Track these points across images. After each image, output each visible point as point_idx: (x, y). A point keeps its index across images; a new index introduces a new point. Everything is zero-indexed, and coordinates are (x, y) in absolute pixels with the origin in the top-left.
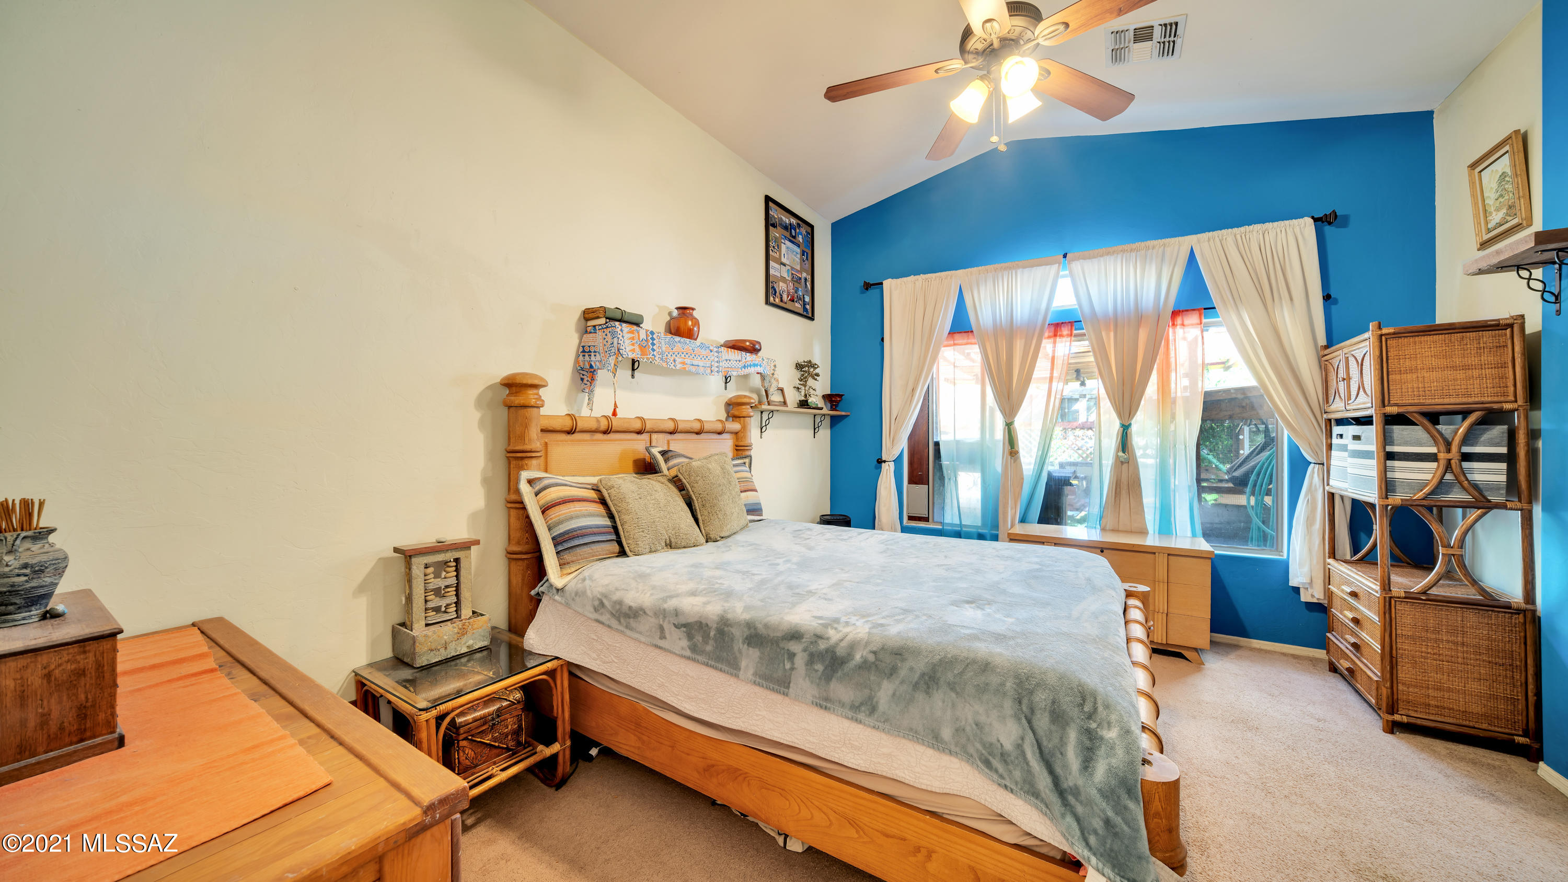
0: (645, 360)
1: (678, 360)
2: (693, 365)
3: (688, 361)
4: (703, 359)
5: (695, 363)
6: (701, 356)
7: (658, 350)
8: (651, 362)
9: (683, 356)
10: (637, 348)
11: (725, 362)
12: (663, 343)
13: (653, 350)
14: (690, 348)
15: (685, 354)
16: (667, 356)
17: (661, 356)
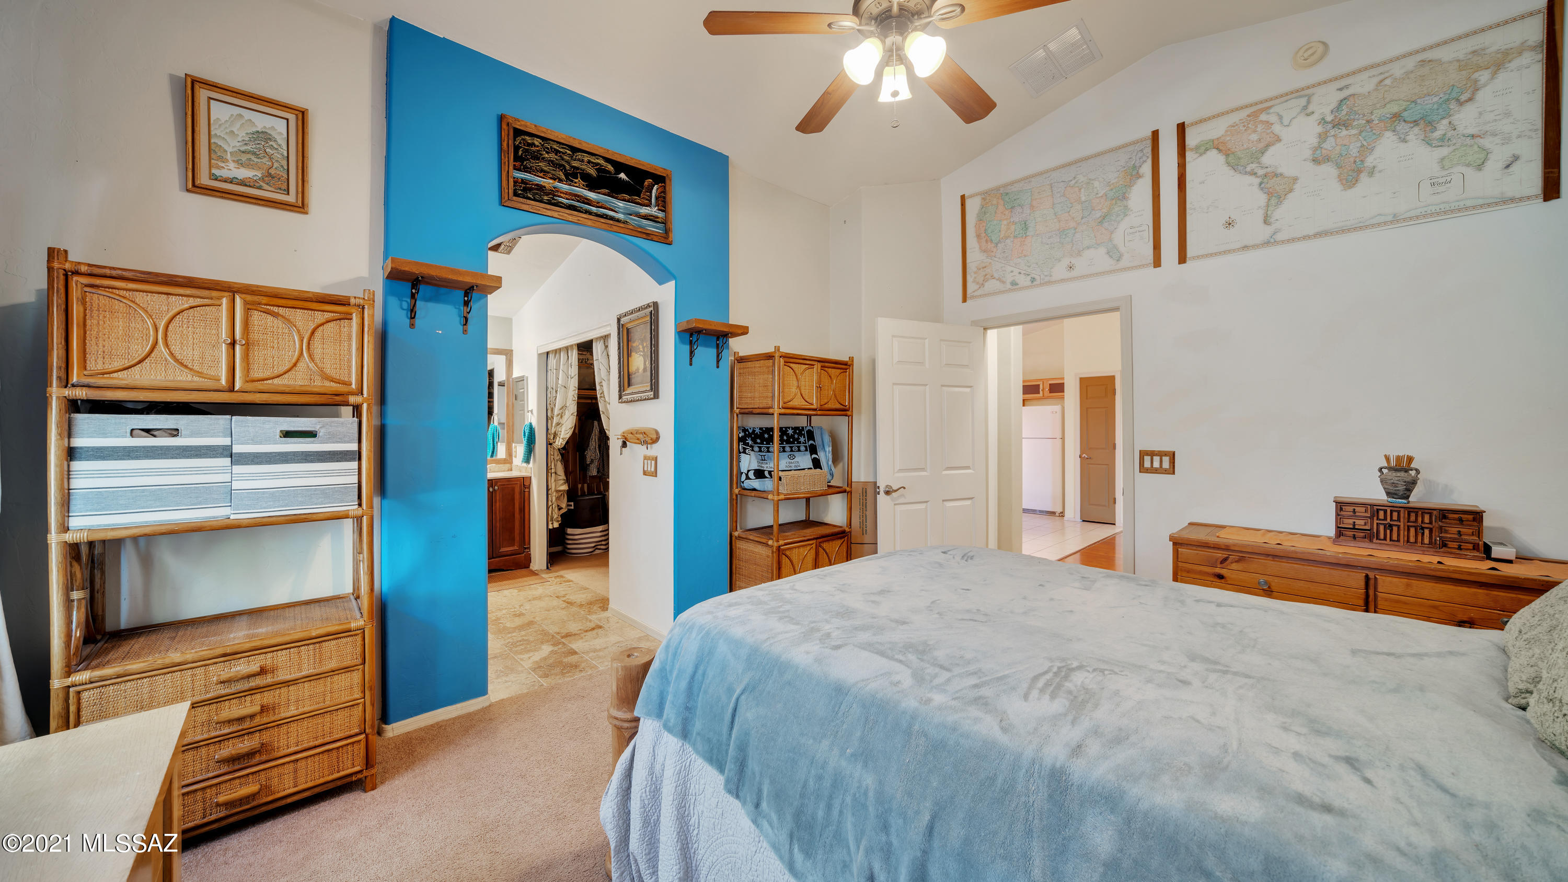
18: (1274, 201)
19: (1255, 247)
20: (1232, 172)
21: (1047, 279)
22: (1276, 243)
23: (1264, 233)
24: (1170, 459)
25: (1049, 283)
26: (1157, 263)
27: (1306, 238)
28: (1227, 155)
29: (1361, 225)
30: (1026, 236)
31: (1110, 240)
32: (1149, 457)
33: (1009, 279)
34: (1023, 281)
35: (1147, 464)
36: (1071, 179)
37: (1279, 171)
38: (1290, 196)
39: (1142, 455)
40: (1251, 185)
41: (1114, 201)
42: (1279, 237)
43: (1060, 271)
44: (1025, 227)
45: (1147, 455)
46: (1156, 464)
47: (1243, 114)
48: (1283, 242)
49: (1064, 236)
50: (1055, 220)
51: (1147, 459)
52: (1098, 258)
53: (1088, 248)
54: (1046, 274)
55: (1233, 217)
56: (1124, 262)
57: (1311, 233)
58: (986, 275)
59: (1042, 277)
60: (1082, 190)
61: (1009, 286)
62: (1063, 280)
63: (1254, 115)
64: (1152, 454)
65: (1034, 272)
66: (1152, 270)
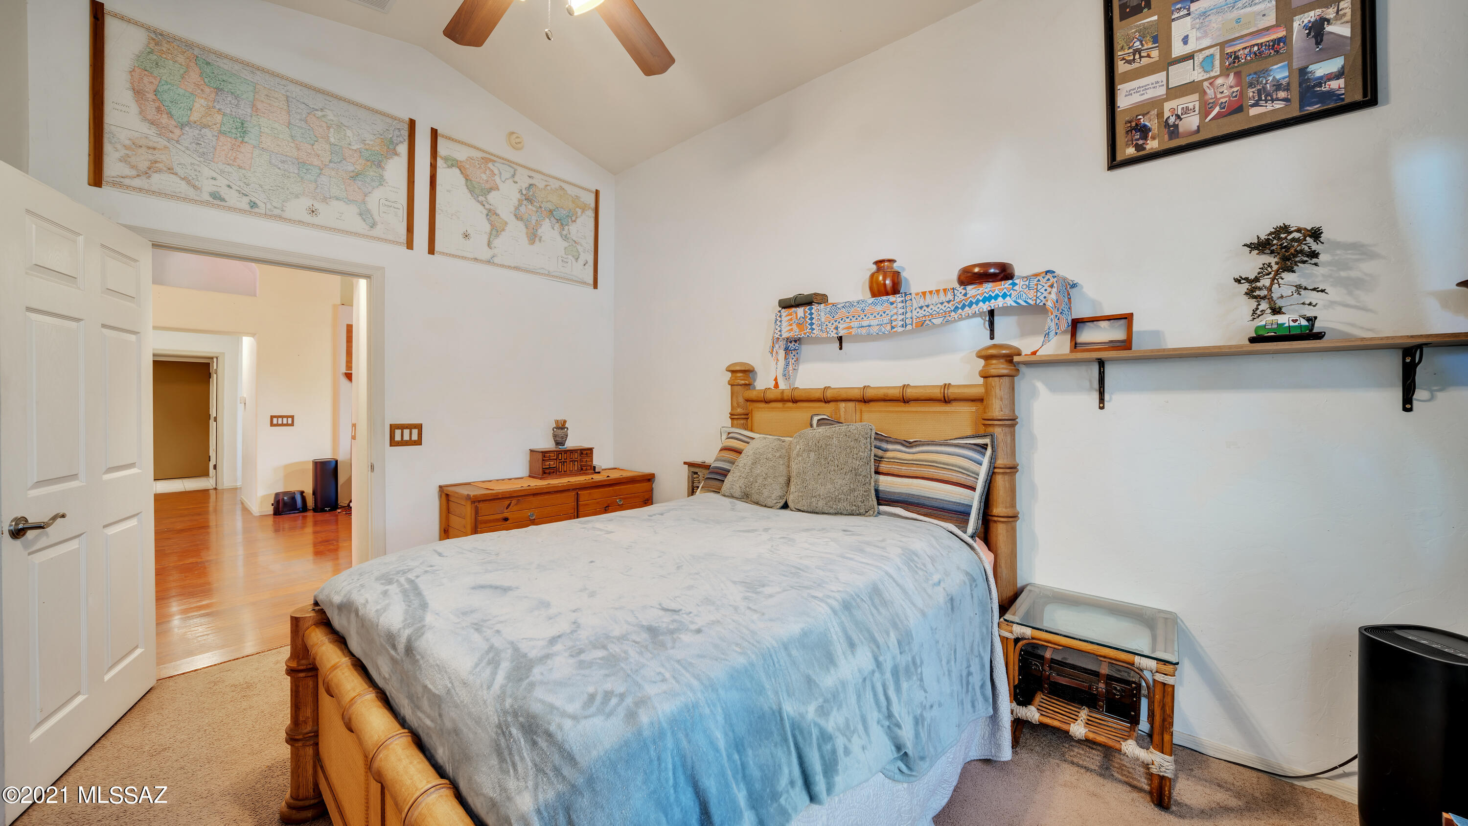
0: (803, 335)
1: (841, 326)
2: (862, 327)
3: (855, 324)
4: (878, 317)
5: (865, 323)
6: (875, 314)
7: (817, 323)
8: (808, 336)
9: (848, 320)
10: (795, 327)
11: (918, 310)
12: (822, 314)
13: (812, 324)
14: (859, 309)
15: (851, 317)
16: (827, 325)
17: (820, 328)
18: (494, 232)
19: (481, 261)
20: (469, 195)
21: (277, 212)
22: (494, 264)
23: (486, 254)
24: (419, 431)
25: (280, 218)
26: (410, 245)
27: (509, 267)
28: (467, 180)
29: (534, 271)
30: (242, 142)
31: (364, 202)
32: (400, 431)
33: (208, 187)
34: (232, 197)
35: (398, 438)
36: (317, 108)
37: (498, 212)
38: (503, 233)
39: (393, 429)
40: (481, 212)
41: (369, 164)
42: (496, 260)
43: (297, 208)
44: (242, 129)
45: (398, 428)
46: (406, 437)
47: (479, 155)
48: (498, 265)
49: (305, 171)
50: (292, 145)
51: (398, 433)
52: (350, 217)
53: (337, 199)
54: (274, 204)
55: (469, 232)
56: (376, 232)
57: (513, 266)
58: (156, 162)
59: (269, 206)
60: (332, 130)
61: (206, 197)
62: (300, 222)
63: (486, 160)
64: (402, 427)
65: (254, 194)
66: (404, 249)
